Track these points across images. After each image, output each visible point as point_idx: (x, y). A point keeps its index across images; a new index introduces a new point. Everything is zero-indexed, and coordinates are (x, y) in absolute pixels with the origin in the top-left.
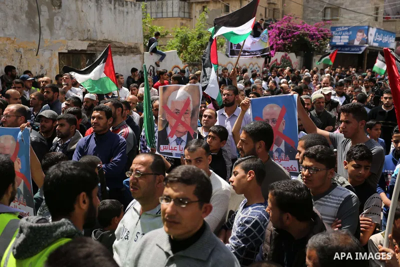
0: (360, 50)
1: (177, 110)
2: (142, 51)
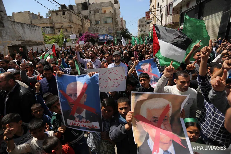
2: (44, 44)
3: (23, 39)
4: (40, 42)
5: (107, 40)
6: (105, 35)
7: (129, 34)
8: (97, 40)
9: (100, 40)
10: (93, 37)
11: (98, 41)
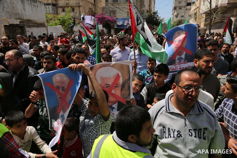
0: (127, 27)
1: (107, 85)
2: (47, 26)
3: (22, 17)
4: (42, 23)
5: (128, 26)
6: (126, 19)
7: (158, 20)
8: (114, 25)
9: (118, 26)
10: (108, 20)
11: (115, 27)
